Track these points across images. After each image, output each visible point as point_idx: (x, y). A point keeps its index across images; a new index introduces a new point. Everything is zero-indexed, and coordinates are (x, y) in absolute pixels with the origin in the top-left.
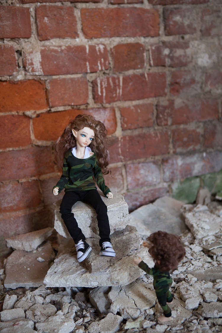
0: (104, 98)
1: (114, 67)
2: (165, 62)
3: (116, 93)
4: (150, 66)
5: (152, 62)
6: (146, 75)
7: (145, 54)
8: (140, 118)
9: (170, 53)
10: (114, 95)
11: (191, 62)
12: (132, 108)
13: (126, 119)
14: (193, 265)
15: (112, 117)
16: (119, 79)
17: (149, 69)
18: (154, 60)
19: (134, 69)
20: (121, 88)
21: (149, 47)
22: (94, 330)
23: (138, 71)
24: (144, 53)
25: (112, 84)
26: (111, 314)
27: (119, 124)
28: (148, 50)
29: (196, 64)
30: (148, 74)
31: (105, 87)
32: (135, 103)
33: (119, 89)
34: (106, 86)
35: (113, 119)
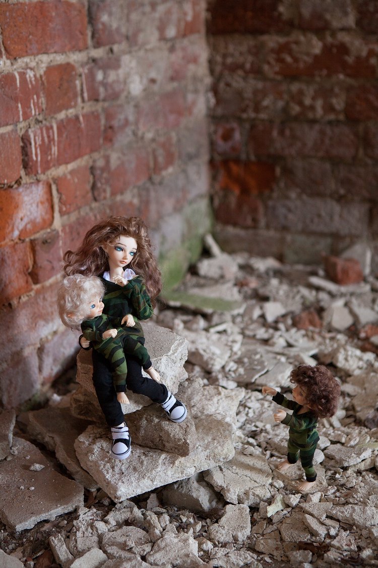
0: (39, 164)
1: (46, 109)
2: (98, 95)
3: (51, 154)
4: (83, 101)
5: (86, 95)
6: (81, 118)
7: (78, 83)
8: (78, 193)
9: (104, 78)
10: (49, 158)
11: (123, 90)
12: (69, 177)
13: (64, 197)
14: (249, 408)
15: (45, 197)
16: (52, 127)
17: (83, 108)
18: (88, 90)
19: (67, 109)
20: (56, 144)
21: (81, 70)
22: (225, 536)
23: (71, 112)
24: (75, 80)
25: (46, 140)
26: (230, 505)
27: (56, 208)
28: (80, 75)
29: (129, 93)
30: (83, 116)
31: (40, 145)
32: (70, 167)
33: (54, 145)
34: (41, 143)
35: (47, 200)
